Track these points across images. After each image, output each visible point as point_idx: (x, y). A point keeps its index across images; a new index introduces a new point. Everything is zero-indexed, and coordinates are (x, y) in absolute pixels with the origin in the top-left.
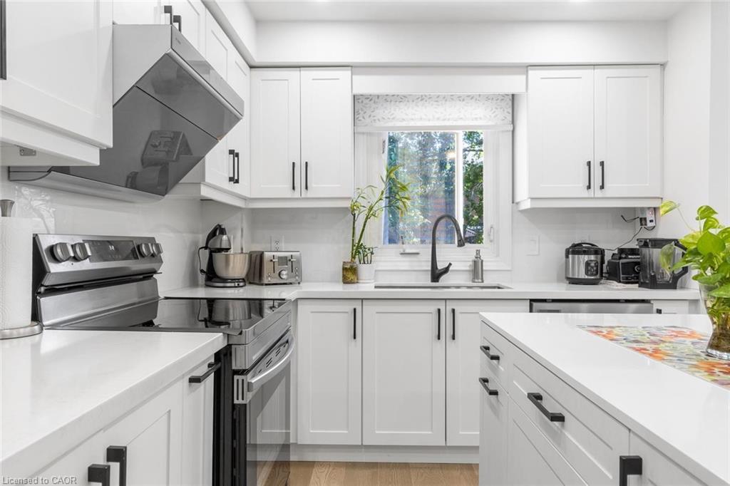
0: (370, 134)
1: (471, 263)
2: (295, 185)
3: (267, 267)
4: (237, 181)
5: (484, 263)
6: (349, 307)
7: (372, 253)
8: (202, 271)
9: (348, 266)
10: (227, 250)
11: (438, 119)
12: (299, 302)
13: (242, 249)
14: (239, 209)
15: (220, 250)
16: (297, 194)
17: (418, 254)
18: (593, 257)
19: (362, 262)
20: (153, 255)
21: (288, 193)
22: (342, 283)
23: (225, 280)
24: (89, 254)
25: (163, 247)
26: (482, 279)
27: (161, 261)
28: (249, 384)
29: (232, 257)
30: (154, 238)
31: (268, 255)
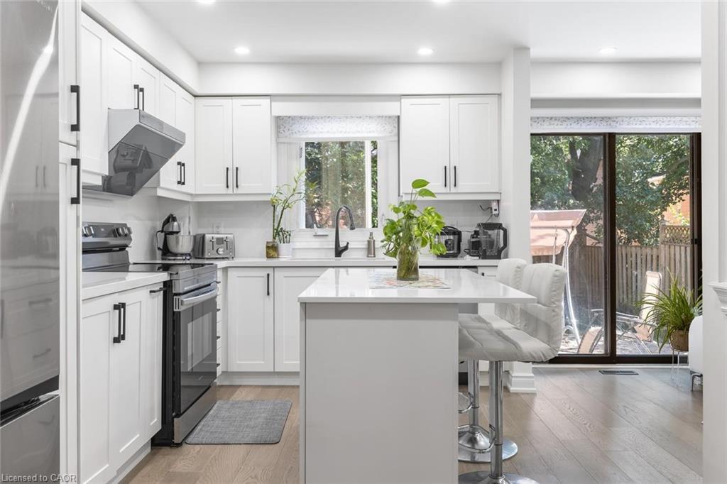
0: (289, 143)
1: (366, 243)
2: (229, 184)
3: (208, 246)
4: (183, 184)
5: (376, 243)
6: (264, 273)
7: (290, 235)
8: (159, 249)
9: (270, 245)
10: (177, 233)
11: (341, 132)
12: (229, 269)
13: (189, 233)
14: (187, 202)
15: (172, 233)
16: (230, 191)
17: (327, 236)
18: (451, 237)
19: (282, 242)
20: (126, 235)
21: (223, 190)
22: (266, 258)
23: (176, 255)
24: (93, 232)
25: (132, 230)
26: (374, 254)
27: (131, 239)
28: (182, 301)
29: (181, 238)
30: (126, 224)
31: (208, 237)
